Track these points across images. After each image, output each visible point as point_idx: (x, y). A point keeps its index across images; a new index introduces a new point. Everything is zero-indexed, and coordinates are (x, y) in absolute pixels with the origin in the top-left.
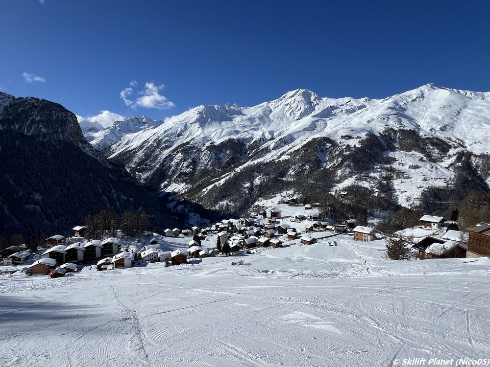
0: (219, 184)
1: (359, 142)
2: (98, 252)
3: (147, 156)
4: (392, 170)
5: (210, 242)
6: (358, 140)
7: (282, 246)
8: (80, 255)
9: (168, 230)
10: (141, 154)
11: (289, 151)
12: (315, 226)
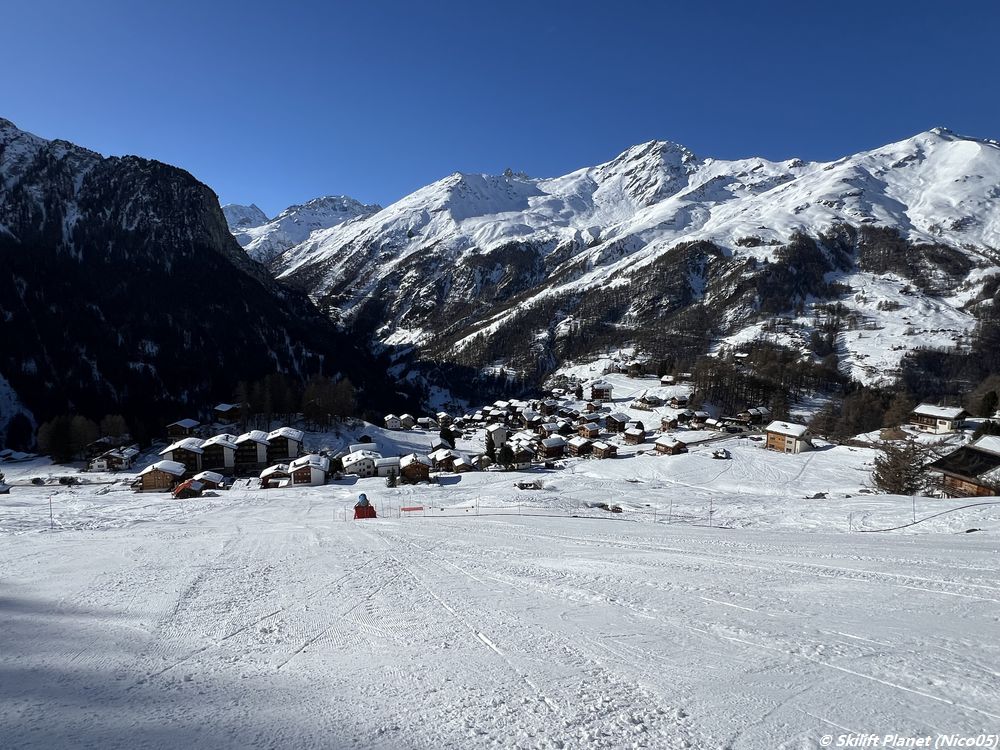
0: (488, 332)
1: (776, 252)
2: (262, 453)
3: (351, 275)
4: (842, 311)
5: (474, 444)
6: (774, 248)
7: (615, 456)
8: (229, 457)
9: (390, 416)
10: (338, 270)
11: (630, 269)
12: (682, 418)
